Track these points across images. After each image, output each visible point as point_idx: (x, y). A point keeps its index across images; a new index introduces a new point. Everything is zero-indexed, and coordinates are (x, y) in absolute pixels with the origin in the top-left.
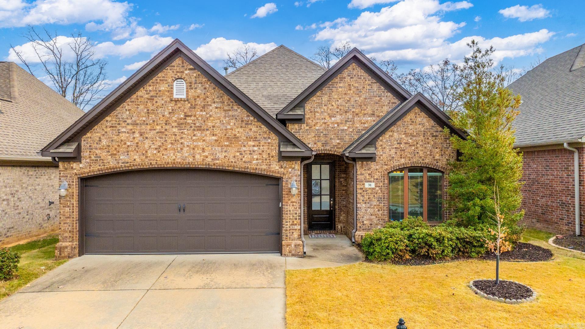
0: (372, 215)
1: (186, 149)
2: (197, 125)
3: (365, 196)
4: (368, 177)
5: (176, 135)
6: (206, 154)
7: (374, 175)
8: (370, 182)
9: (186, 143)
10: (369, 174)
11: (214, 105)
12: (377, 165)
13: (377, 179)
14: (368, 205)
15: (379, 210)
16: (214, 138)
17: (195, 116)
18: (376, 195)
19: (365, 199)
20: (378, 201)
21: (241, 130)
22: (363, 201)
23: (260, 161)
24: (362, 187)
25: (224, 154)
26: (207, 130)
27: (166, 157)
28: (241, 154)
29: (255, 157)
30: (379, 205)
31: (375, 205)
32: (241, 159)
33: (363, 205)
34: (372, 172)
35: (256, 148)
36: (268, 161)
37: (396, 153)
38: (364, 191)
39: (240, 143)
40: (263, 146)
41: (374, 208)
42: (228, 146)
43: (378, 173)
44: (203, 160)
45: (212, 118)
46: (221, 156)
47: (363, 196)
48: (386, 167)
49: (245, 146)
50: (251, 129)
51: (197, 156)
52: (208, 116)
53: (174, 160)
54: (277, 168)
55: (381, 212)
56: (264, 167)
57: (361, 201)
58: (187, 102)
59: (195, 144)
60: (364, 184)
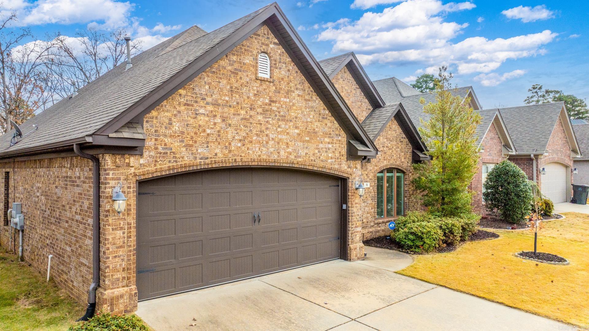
0: (368, 213)
1: (271, 143)
2: (282, 113)
3: (364, 196)
4: (366, 178)
5: (261, 124)
6: (290, 150)
7: (369, 175)
8: (367, 182)
9: (271, 136)
10: (366, 175)
11: (297, 92)
12: (371, 166)
13: (371, 179)
14: (366, 204)
15: (372, 208)
16: (297, 131)
17: (279, 103)
18: (370, 194)
19: (364, 199)
20: (371, 200)
21: (318, 124)
23: (334, 160)
25: (306, 151)
26: (291, 121)
27: (251, 152)
28: (319, 152)
29: (330, 155)
30: (372, 204)
31: (370, 204)
32: (319, 158)
33: (363, 204)
35: (330, 146)
36: (339, 160)
37: (382, 155)
39: (318, 138)
40: (336, 143)
41: (369, 206)
42: (308, 141)
44: (287, 157)
45: (295, 108)
46: (302, 153)
48: (376, 168)
49: (322, 143)
50: (326, 124)
51: (282, 153)
52: (291, 104)
53: (260, 156)
54: (346, 168)
55: (373, 210)
56: (336, 166)
58: (272, 84)
59: (280, 137)
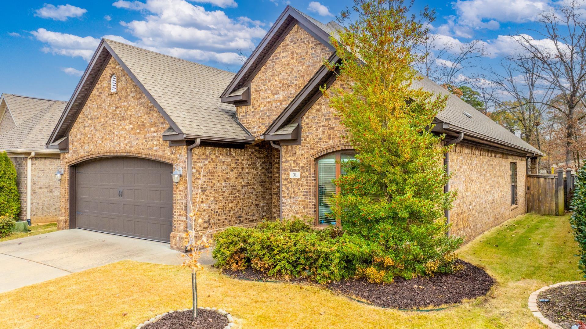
0: (297, 213)
1: (116, 138)
2: (122, 115)
3: (290, 189)
4: (293, 165)
5: (111, 126)
6: (126, 142)
7: (299, 162)
8: (295, 170)
9: (116, 133)
10: (294, 161)
11: (132, 95)
12: (303, 150)
13: (302, 167)
14: (293, 200)
15: (304, 208)
16: (131, 126)
17: (121, 107)
18: (301, 188)
19: (290, 193)
20: (303, 195)
21: (146, 116)
22: (288, 194)
23: (158, 147)
24: (286, 177)
25: (137, 141)
26: (127, 119)
27: (106, 146)
28: (146, 141)
29: (155, 143)
30: (305, 201)
31: (300, 201)
32: (146, 146)
33: (288, 200)
34: (297, 159)
35: (155, 134)
36: (163, 147)
37: (324, 132)
38: (288, 182)
39: (146, 129)
40: (160, 131)
41: (299, 204)
42: (138, 133)
43: (303, 160)
44: (125, 148)
45: (130, 108)
46: (134, 143)
47: (288, 189)
48: (312, 151)
49: (149, 133)
50: (153, 115)
51: (122, 145)
52: (128, 105)
53: (110, 148)
54: (169, 154)
55: (307, 210)
56: (161, 153)
57: (286, 194)
58: (117, 95)
59: (121, 133)
60: (289, 174)
